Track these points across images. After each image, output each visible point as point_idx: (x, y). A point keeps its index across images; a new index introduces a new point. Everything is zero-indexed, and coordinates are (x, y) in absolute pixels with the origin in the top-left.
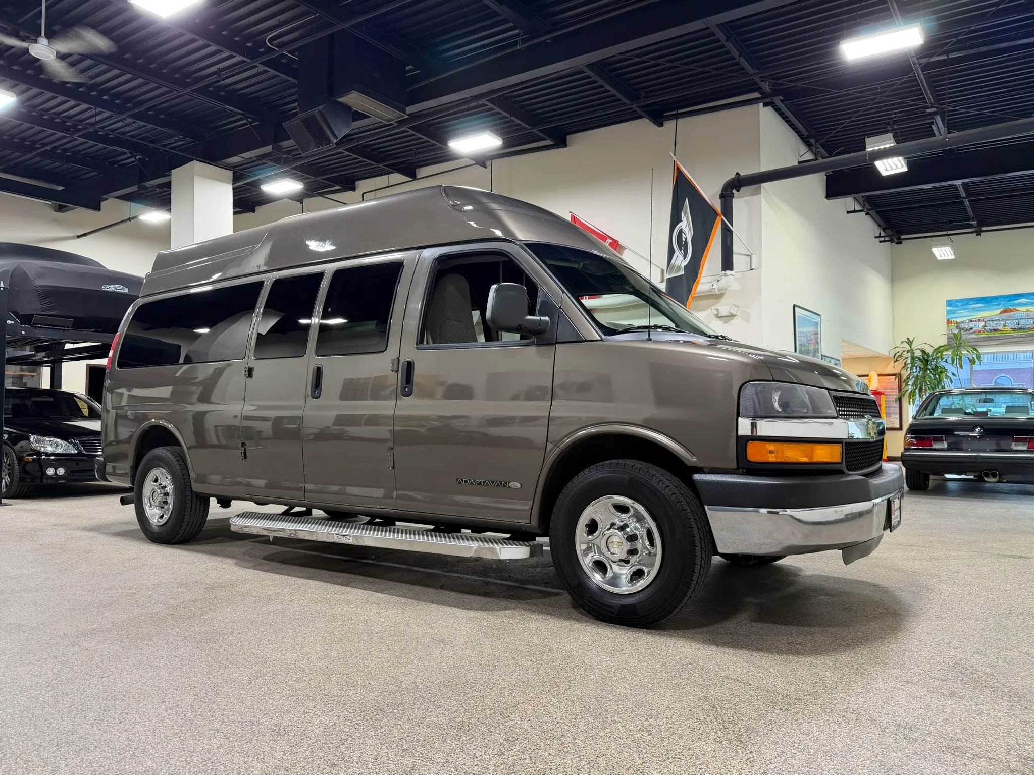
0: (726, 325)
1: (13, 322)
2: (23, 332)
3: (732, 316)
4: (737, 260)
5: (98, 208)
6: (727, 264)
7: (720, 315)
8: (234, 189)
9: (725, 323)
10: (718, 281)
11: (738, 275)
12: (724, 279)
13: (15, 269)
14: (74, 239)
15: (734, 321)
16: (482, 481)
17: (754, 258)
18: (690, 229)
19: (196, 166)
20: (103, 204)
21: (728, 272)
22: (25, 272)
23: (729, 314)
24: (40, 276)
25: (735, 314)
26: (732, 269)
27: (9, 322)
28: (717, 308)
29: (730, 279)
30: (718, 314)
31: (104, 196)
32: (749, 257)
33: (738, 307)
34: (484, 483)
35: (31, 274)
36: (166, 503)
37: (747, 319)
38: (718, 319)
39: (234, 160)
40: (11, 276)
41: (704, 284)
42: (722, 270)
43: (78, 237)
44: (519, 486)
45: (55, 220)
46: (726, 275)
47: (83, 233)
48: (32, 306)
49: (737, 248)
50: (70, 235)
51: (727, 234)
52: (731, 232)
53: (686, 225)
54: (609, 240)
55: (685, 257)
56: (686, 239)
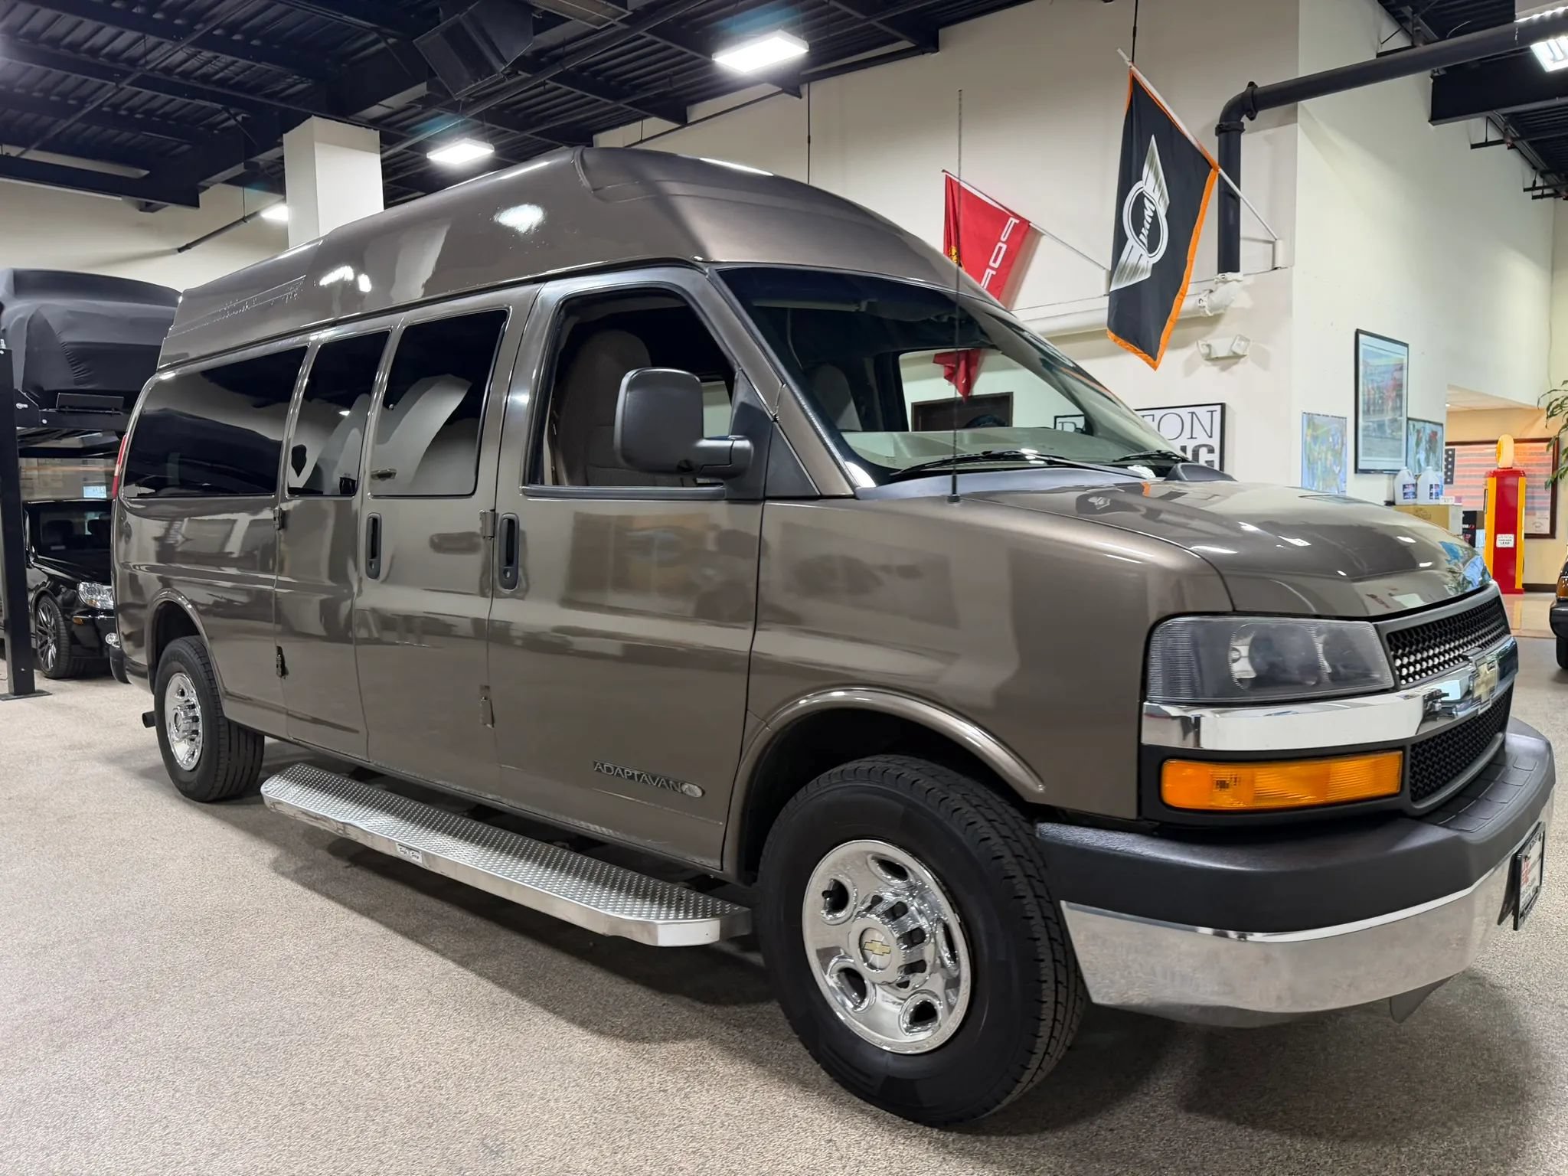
0: (1224, 374)
1: (26, 406)
2: (45, 421)
3: (1236, 357)
4: (1247, 252)
5: (195, 204)
6: (1229, 260)
7: (1213, 356)
8: (382, 161)
9: (1223, 369)
10: (1211, 291)
11: (1249, 280)
12: (1222, 289)
13: (33, 316)
14: (174, 254)
15: (1238, 368)
16: (636, 773)
17: (1280, 246)
18: (1162, 194)
20: (203, 197)
21: (1229, 275)
22: (46, 321)
23: (1231, 354)
24: (69, 326)
25: (1240, 352)
26: (1236, 269)
27: (20, 406)
28: (1208, 342)
29: (1235, 289)
30: (1209, 354)
31: (202, 183)
32: (1271, 245)
33: (1247, 340)
34: (639, 776)
35: (54, 324)
36: (196, 732)
37: (1263, 361)
38: (1209, 363)
39: (376, 111)
40: (28, 327)
41: (1192, 295)
42: (1219, 272)
43: (180, 250)
44: (699, 793)
46: (1225, 282)
47: (184, 244)
48: (59, 377)
49: (1248, 227)
50: (166, 247)
51: (1230, 203)
52: (1236, 198)
53: (1152, 185)
54: (1013, 221)
55: (1152, 247)
56: (1155, 212)
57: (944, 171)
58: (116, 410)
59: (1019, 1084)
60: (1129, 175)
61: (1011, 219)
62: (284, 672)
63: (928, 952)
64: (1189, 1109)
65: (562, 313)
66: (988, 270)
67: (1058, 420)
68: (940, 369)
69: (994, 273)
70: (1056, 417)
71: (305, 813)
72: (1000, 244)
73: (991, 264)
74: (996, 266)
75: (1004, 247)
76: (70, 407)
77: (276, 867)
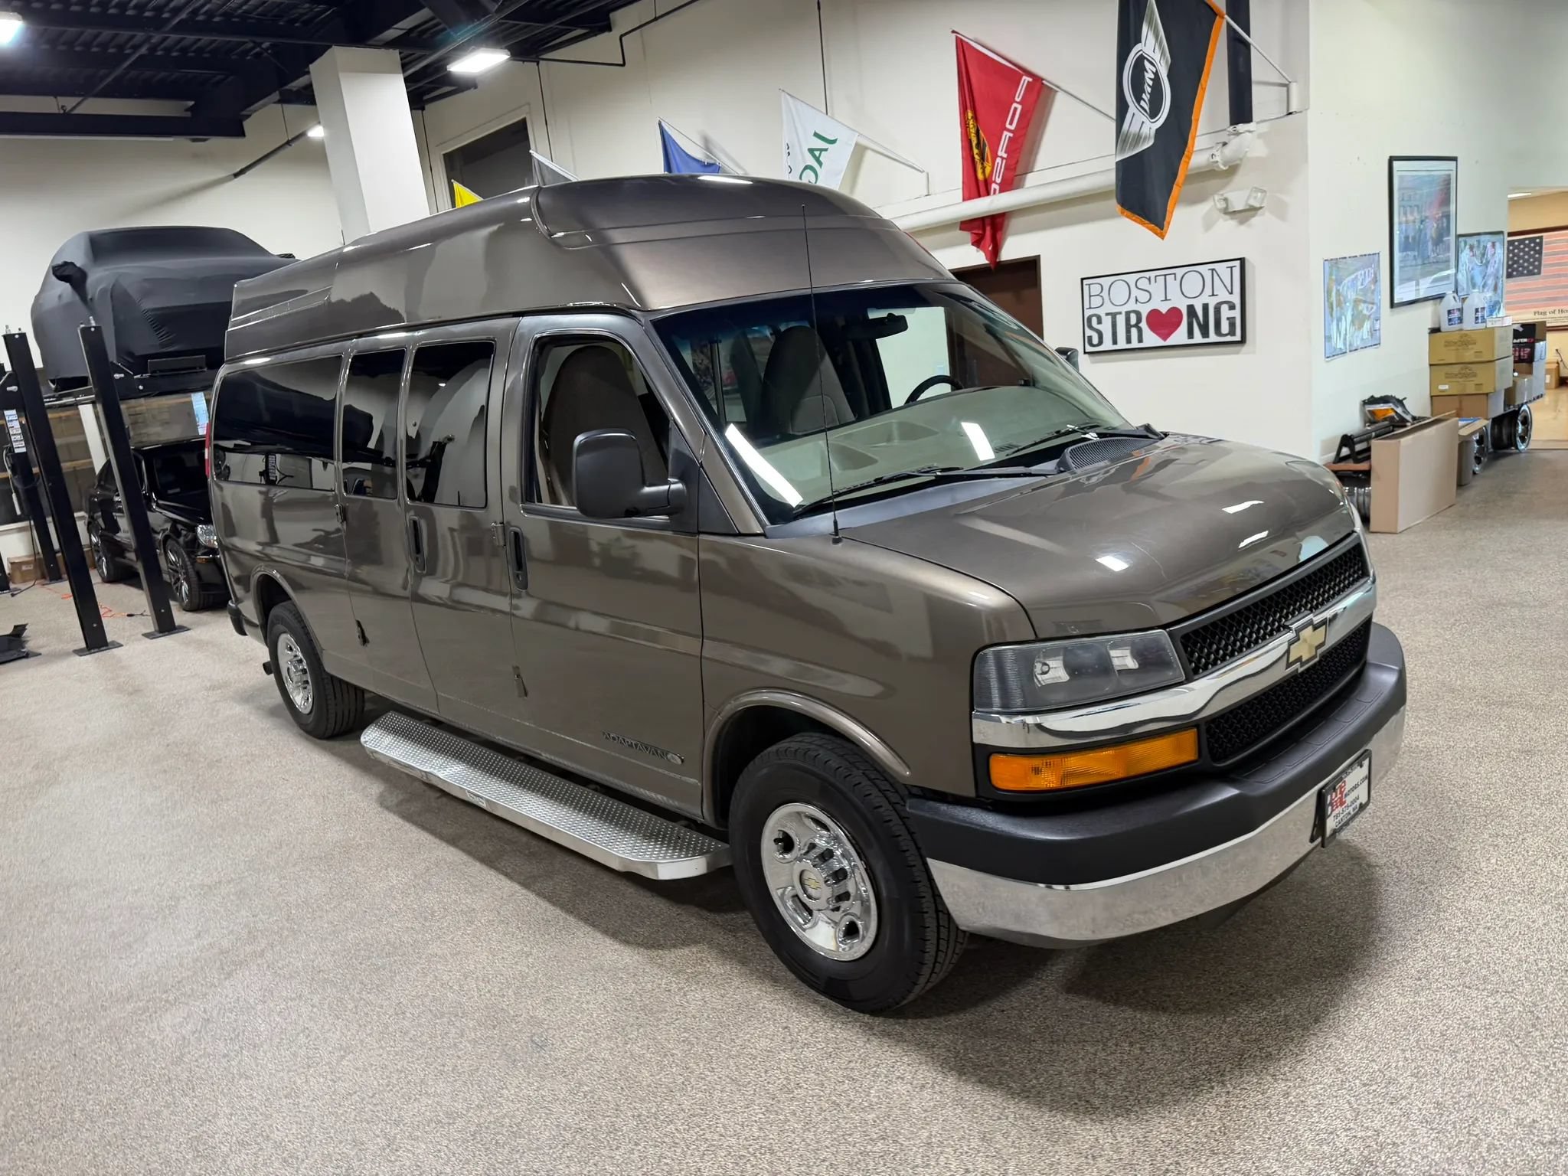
0: (1243, 228)
1: (122, 375)
2: (141, 387)
3: (1253, 210)
4: (1262, 98)
5: (241, 133)
6: (1241, 111)
7: (1231, 210)
9: (1242, 222)
10: (1225, 144)
11: (1264, 128)
12: (1234, 142)
13: (114, 286)
14: (230, 180)
15: (1256, 220)
16: (634, 742)
17: (1294, 88)
18: (1163, 54)
19: (338, 54)
20: (247, 125)
21: (1241, 127)
22: (126, 291)
23: (1248, 207)
25: (1257, 205)
26: (1248, 119)
27: (117, 376)
28: (1225, 196)
29: (1250, 139)
30: (1227, 208)
31: (244, 113)
32: (1285, 89)
33: (1264, 192)
34: (636, 745)
35: (133, 291)
36: (307, 682)
37: (1281, 212)
38: (1227, 217)
39: (391, 34)
40: (112, 296)
41: (1202, 151)
42: (1232, 124)
43: (236, 175)
44: (679, 762)
45: (196, 157)
46: (1238, 134)
47: (238, 170)
48: (146, 342)
49: (1259, 70)
50: (222, 175)
51: (1240, 52)
52: (1247, 45)
53: (1152, 46)
54: (1026, 79)
55: (1154, 113)
56: (1156, 74)
57: (953, 32)
58: (201, 368)
59: (917, 987)
60: (1128, 37)
61: (1024, 77)
62: (365, 640)
63: (850, 886)
64: (1069, 990)
65: (536, 350)
66: (1005, 133)
67: (1085, 282)
68: (967, 236)
69: (1011, 135)
70: (1082, 279)
71: (396, 762)
72: (1015, 105)
73: (1008, 126)
74: (1013, 127)
75: (1019, 107)
76: (161, 371)
77: (382, 802)
